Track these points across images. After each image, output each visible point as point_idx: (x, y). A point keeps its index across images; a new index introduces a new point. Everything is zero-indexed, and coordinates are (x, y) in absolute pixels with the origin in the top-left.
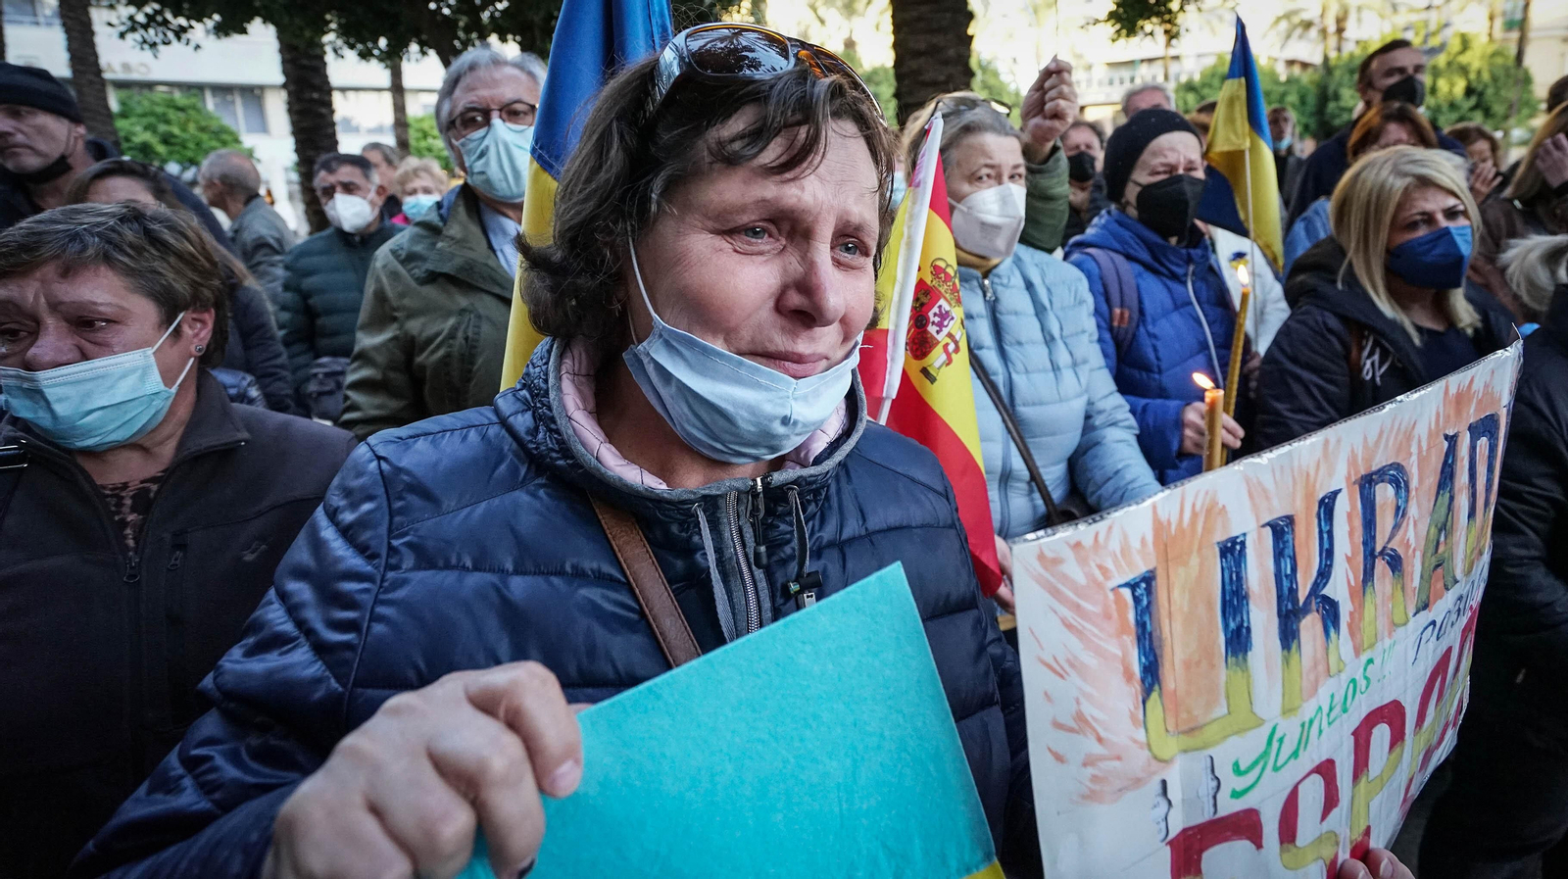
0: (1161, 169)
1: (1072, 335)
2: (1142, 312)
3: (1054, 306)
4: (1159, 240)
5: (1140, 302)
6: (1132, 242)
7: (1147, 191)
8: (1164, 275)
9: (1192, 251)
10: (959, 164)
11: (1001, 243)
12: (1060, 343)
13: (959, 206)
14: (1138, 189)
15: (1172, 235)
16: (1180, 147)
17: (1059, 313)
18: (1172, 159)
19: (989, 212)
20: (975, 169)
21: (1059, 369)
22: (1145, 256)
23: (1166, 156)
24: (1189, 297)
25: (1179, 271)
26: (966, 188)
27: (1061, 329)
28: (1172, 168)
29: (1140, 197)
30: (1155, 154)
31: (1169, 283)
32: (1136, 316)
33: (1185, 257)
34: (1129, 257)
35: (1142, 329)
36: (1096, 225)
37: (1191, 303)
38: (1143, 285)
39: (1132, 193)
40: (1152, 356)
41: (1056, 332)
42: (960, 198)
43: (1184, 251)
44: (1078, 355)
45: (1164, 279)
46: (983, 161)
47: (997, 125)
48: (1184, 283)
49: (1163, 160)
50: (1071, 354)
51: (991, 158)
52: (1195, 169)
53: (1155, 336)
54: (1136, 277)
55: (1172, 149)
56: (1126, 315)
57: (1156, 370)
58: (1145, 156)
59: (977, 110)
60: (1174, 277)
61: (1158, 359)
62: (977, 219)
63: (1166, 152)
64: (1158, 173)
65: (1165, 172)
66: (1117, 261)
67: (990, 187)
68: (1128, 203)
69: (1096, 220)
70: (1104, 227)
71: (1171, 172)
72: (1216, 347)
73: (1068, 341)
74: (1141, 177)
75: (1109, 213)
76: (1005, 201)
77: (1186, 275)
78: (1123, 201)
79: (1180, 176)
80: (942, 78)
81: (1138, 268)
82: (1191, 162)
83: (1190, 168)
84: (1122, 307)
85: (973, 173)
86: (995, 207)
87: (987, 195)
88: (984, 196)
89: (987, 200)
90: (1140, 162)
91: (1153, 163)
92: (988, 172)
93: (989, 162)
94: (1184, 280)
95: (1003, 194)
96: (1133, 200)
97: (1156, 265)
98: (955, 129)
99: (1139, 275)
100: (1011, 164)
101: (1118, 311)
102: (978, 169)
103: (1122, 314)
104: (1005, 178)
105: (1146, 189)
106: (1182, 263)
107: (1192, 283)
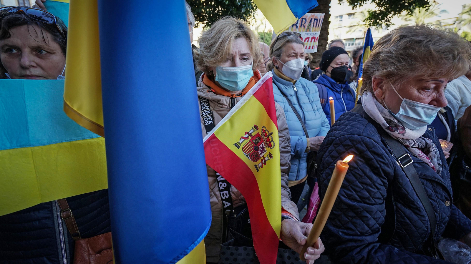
0: (339, 64)
4: (335, 82)
5: (327, 97)
8: (334, 91)
9: (342, 85)
10: (285, 52)
11: (296, 75)
13: (285, 64)
14: (333, 68)
16: (344, 58)
19: (293, 67)
21: (315, 110)
22: (329, 85)
23: (341, 60)
24: (341, 97)
25: (339, 90)
26: (287, 59)
28: (342, 63)
29: (332, 71)
30: (339, 59)
31: (335, 93)
32: (326, 101)
33: (341, 87)
34: (326, 86)
37: (341, 99)
38: (329, 93)
39: (330, 69)
42: (285, 62)
43: (340, 85)
45: (334, 92)
46: (293, 51)
47: (297, 40)
48: (340, 94)
49: (340, 61)
50: (317, 106)
51: (295, 51)
56: (324, 100)
58: (336, 59)
59: (291, 36)
60: (337, 91)
62: (289, 68)
64: (339, 65)
66: (322, 86)
67: (294, 59)
71: (342, 65)
74: (333, 65)
75: (321, 75)
76: (298, 63)
79: (344, 66)
81: (328, 88)
84: (323, 98)
85: (289, 55)
86: (295, 65)
87: (293, 62)
88: (292, 62)
89: (293, 63)
90: (333, 61)
91: (337, 62)
92: (294, 55)
93: (294, 52)
94: (340, 92)
95: (298, 61)
96: (330, 71)
97: (332, 88)
98: (284, 42)
99: (328, 90)
100: (300, 53)
101: (322, 99)
102: (291, 54)
103: (323, 100)
104: (299, 57)
105: (334, 68)
106: (339, 88)
107: (342, 93)
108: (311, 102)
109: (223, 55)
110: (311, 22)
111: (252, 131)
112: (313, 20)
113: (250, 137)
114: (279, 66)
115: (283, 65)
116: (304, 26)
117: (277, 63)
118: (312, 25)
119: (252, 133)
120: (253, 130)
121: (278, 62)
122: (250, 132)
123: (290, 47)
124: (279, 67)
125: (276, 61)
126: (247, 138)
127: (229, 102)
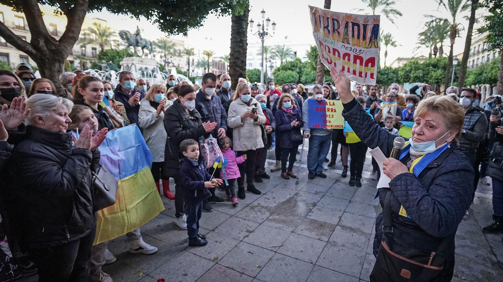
110: (346, 26)
112: (350, 25)
116: (339, 33)
118: (350, 33)
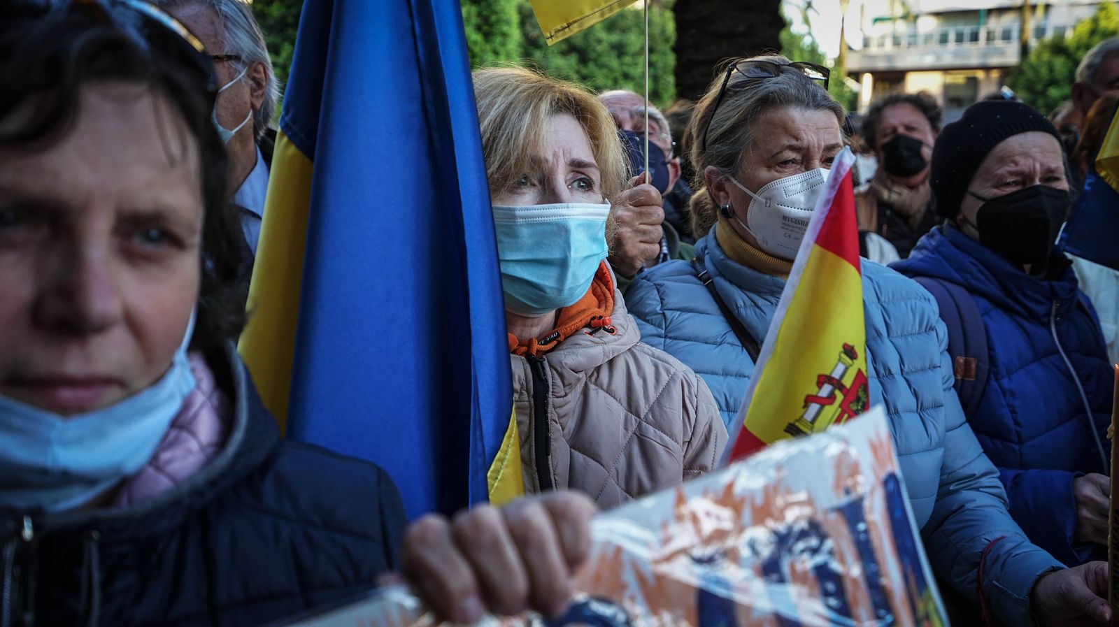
0: (1010, 180)
1: (917, 371)
2: (992, 361)
3: (893, 333)
4: (1012, 270)
5: (991, 348)
6: (974, 270)
7: (991, 205)
8: (1019, 314)
9: (1054, 283)
10: (755, 145)
12: (900, 380)
13: (755, 196)
14: (981, 204)
15: (1027, 263)
16: (1036, 152)
17: (899, 342)
18: (1025, 164)
19: (792, 205)
20: (776, 150)
21: (897, 412)
22: (994, 290)
23: (1016, 163)
25: (1039, 309)
26: (764, 174)
27: (902, 361)
28: (1026, 177)
29: (981, 214)
30: (1002, 161)
31: (1026, 324)
32: (985, 367)
33: (1046, 292)
34: (972, 290)
35: (994, 383)
36: (922, 247)
37: (1058, 352)
38: (992, 326)
39: (970, 209)
40: (1009, 420)
41: (894, 366)
42: (758, 186)
43: (1045, 284)
44: (927, 398)
45: (1019, 319)
46: (786, 141)
48: (1046, 325)
49: (1012, 168)
50: (916, 394)
51: (797, 139)
52: (1057, 179)
53: (1013, 393)
54: (983, 315)
55: (1026, 155)
56: (973, 365)
57: (1015, 438)
58: (988, 162)
59: (782, 78)
60: (1033, 316)
61: (1017, 424)
62: (778, 212)
63: (1017, 158)
64: (1008, 184)
65: (1016, 183)
66: (955, 294)
67: (795, 173)
68: (965, 220)
69: (923, 239)
70: (936, 250)
71: (1024, 183)
72: (1093, 411)
73: (912, 378)
74: (984, 189)
75: (940, 231)
76: (812, 189)
77: (1048, 315)
78: (960, 217)
79: (1037, 186)
80: (741, 29)
81: (984, 303)
82: (1050, 171)
83: (1050, 176)
84: (966, 355)
85: (773, 156)
86: (801, 198)
87: (791, 183)
88: (787, 184)
89: (791, 188)
90: (981, 170)
91: (1000, 171)
92: (791, 155)
93: (794, 142)
94: (1045, 320)
95: (811, 181)
96: (973, 217)
97: (1009, 301)
98: (750, 102)
99: (986, 313)
100: (823, 144)
101: (961, 360)
102: (781, 152)
103: (967, 364)
104: (817, 162)
105: (991, 203)
106: (1042, 299)
107: (1057, 324)
108: (882, 371)
109: (512, 161)
111: (841, 368)
113: (838, 393)
114: (736, 208)
115: (747, 200)
117: (727, 193)
119: (843, 376)
120: (843, 363)
121: (728, 187)
122: (836, 375)
123: (772, 124)
124: (734, 212)
125: (720, 187)
126: (831, 398)
127: (523, 377)
